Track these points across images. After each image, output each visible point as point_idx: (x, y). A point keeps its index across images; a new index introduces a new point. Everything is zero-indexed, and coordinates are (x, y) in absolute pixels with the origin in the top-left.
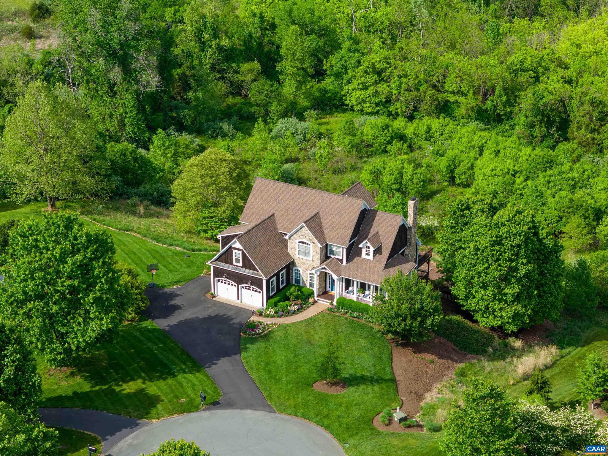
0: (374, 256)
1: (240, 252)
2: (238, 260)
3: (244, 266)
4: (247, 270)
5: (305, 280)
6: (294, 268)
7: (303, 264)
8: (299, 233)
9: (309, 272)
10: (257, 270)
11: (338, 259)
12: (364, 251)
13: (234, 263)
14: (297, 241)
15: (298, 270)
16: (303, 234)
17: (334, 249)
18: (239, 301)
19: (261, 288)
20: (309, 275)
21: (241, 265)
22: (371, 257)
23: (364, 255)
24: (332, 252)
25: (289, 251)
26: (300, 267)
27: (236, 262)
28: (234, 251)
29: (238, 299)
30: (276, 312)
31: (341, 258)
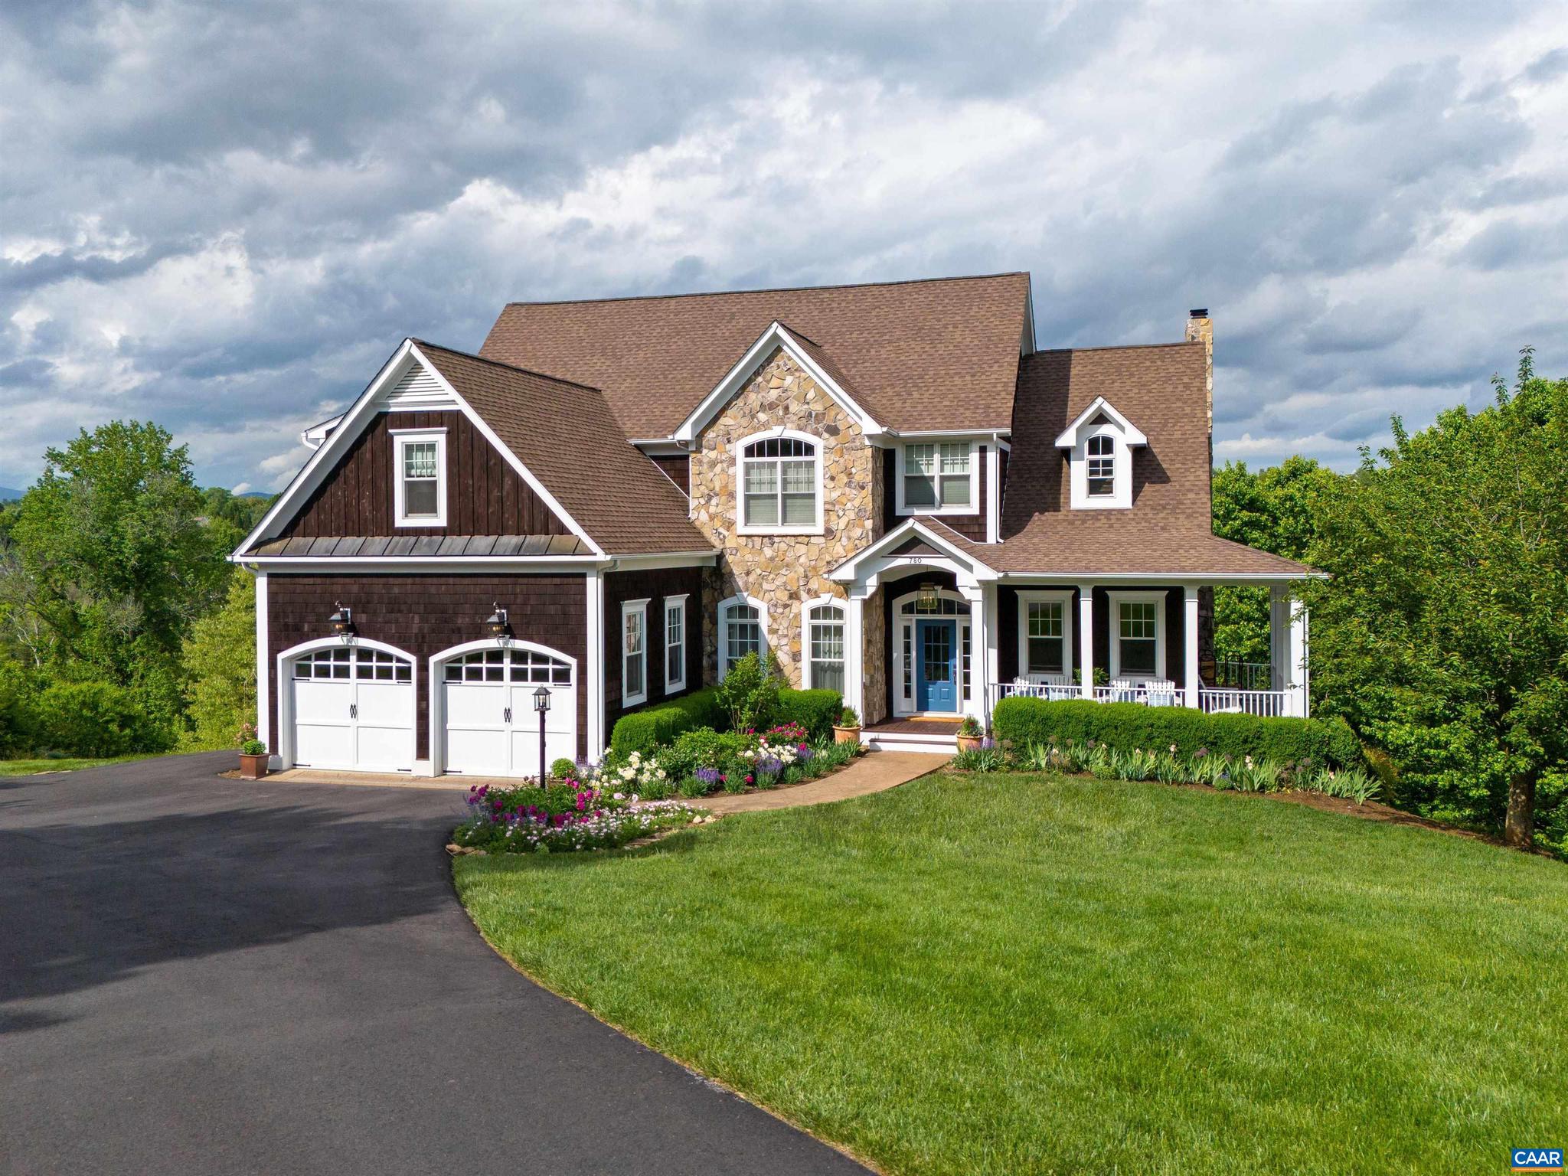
0: (1136, 491)
1: (439, 438)
2: (421, 497)
3: (464, 522)
4: (482, 542)
5: (783, 658)
6: (723, 606)
7: (776, 565)
8: (753, 398)
9: (808, 604)
10: (549, 524)
11: (955, 522)
12: (1078, 472)
13: (401, 521)
14: (738, 448)
15: (744, 610)
16: (774, 394)
17: (933, 467)
18: (426, 769)
19: (579, 651)
20: (806, 624)
21: (441, 520)
22: (1121, 496)
23: (1079, 496)
24: (921, 492)
25: (698, 514)
26: (757, 591)
27: (411, 509)
28: (401, 439)
29: (422, 752)
30: (677, 773)
31: (974, 510)
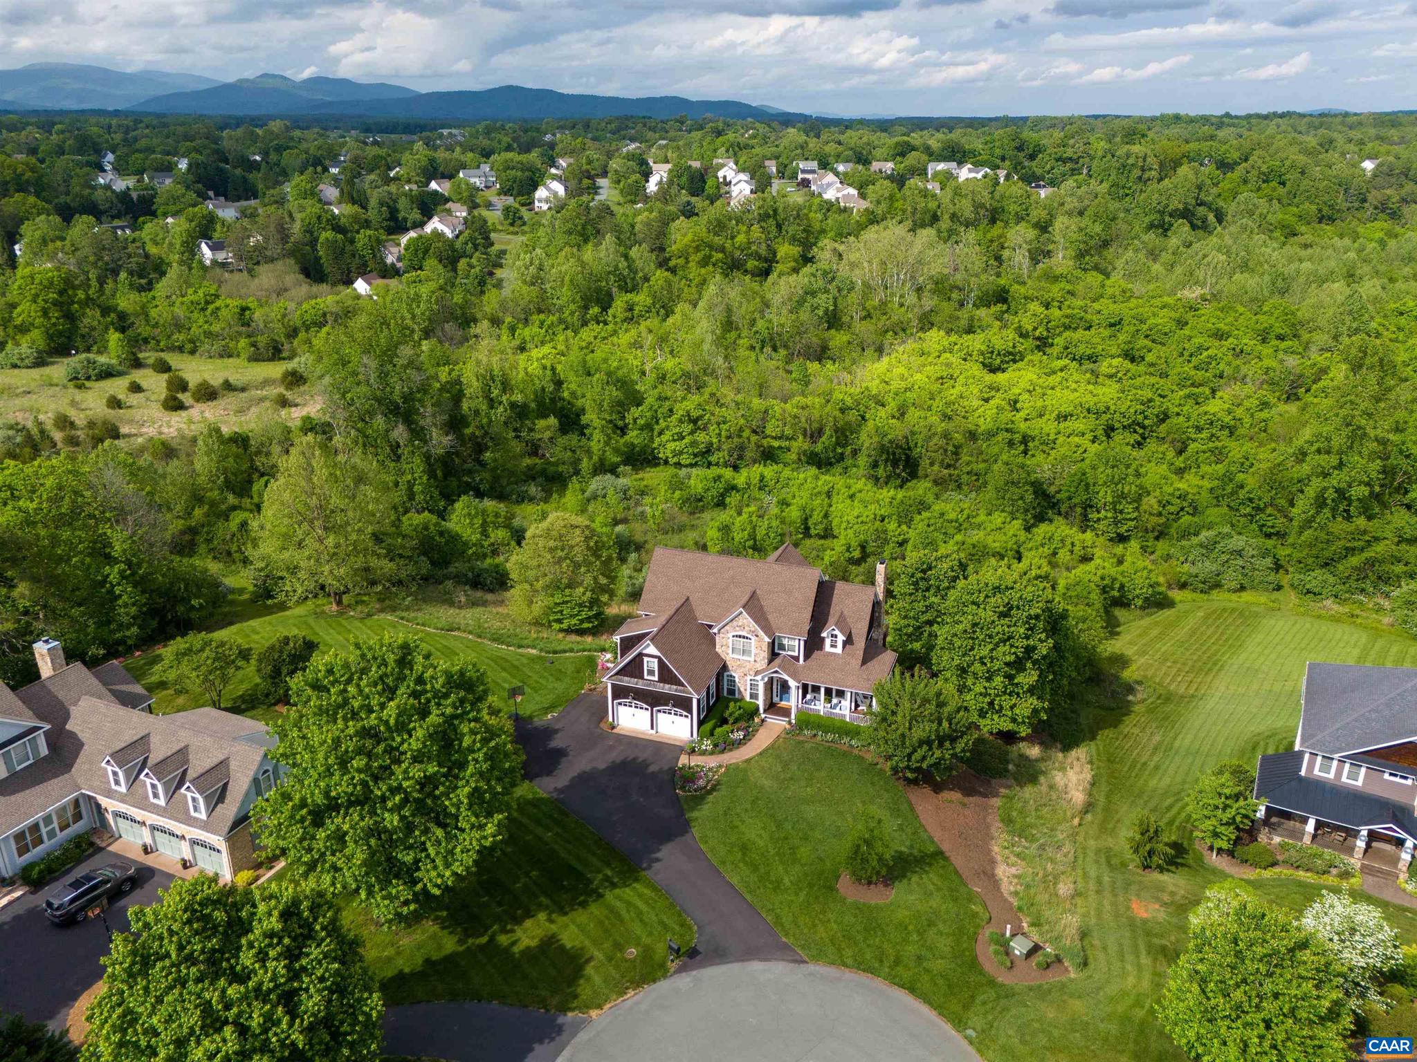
0: (844, 647)
1: (656, 661)
2: (651, 672)
3: (662, 679)
4: (667, 686)
5: (742, 690)
6: (726, 674)
7: (740, 666)
8: (735, 623)
9: (749, 678)
10: (683, 685)
11: (792, 657)
12: (828, 642)
13: (646, 677)
14: (730, 635)
15: (732, 676)
16: (741, 623)
17: (785, 642)
18: (653, 732)
19: (690, 712)
20: (749, 683)
21: (656, 678)
22: (839, 650)
23: (827, 647)
24: (782, 647)
25: (718, 649)
26: (735, 671)
27: (648, 675)
28: (646, 659)
29: (652, 728)
30: (716, 746)
31: (796, 654)
